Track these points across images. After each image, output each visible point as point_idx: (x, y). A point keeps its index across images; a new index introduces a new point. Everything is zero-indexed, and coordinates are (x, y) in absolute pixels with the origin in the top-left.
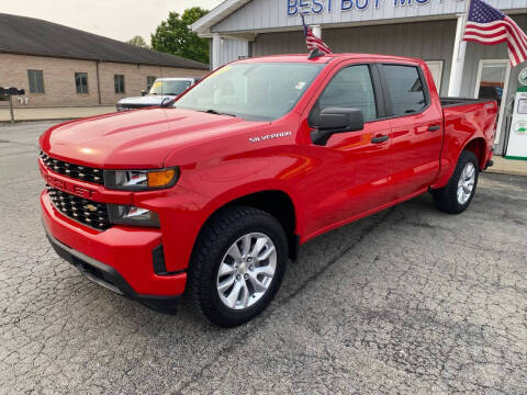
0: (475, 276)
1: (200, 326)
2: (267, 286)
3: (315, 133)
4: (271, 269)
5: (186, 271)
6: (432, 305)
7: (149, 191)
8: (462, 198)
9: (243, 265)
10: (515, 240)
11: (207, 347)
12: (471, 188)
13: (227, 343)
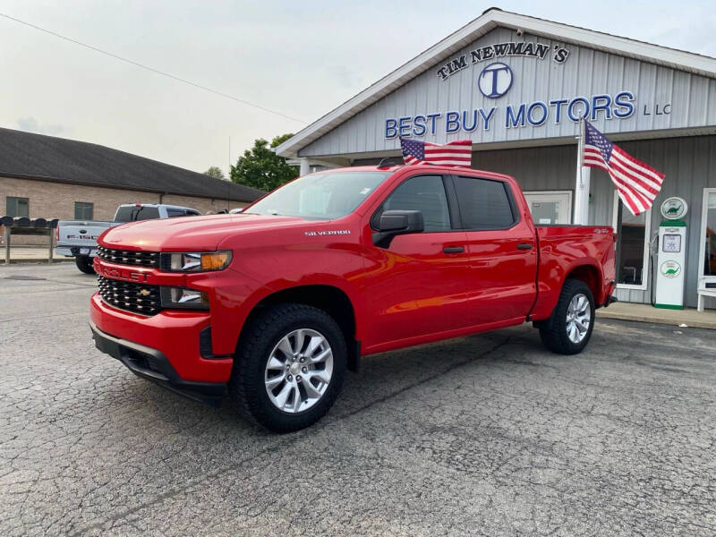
0: (565, 405)
1: (246, 431)
2: (322, 392)
3: (376, 236)
4: (326, 374)
5: (232, 356)
6: (505, 424)
7: (201, 273)
8: (575, 335)
9: (295, 365)
10: (628, 378)
11: (250, 446)
12: (587, 326)
13: (273, 445)
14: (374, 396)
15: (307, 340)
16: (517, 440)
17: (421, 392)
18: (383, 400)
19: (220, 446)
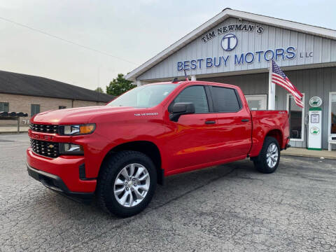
0: (268, 199)
2: (144, 196)
3: (171, 115)
4: (146, 187)
5: (96, 179)
6: (238, 210)
7: (80, 136)
8: (271, 164)
9: (130, 182)
10: (298, 184)
12: (276, 159)
13: (118, 224)
14: (172, 197)
15: (136, 169)
16: (244, 218)
17: (195, 194)
18: (176, 199)
19: (91, 226)
